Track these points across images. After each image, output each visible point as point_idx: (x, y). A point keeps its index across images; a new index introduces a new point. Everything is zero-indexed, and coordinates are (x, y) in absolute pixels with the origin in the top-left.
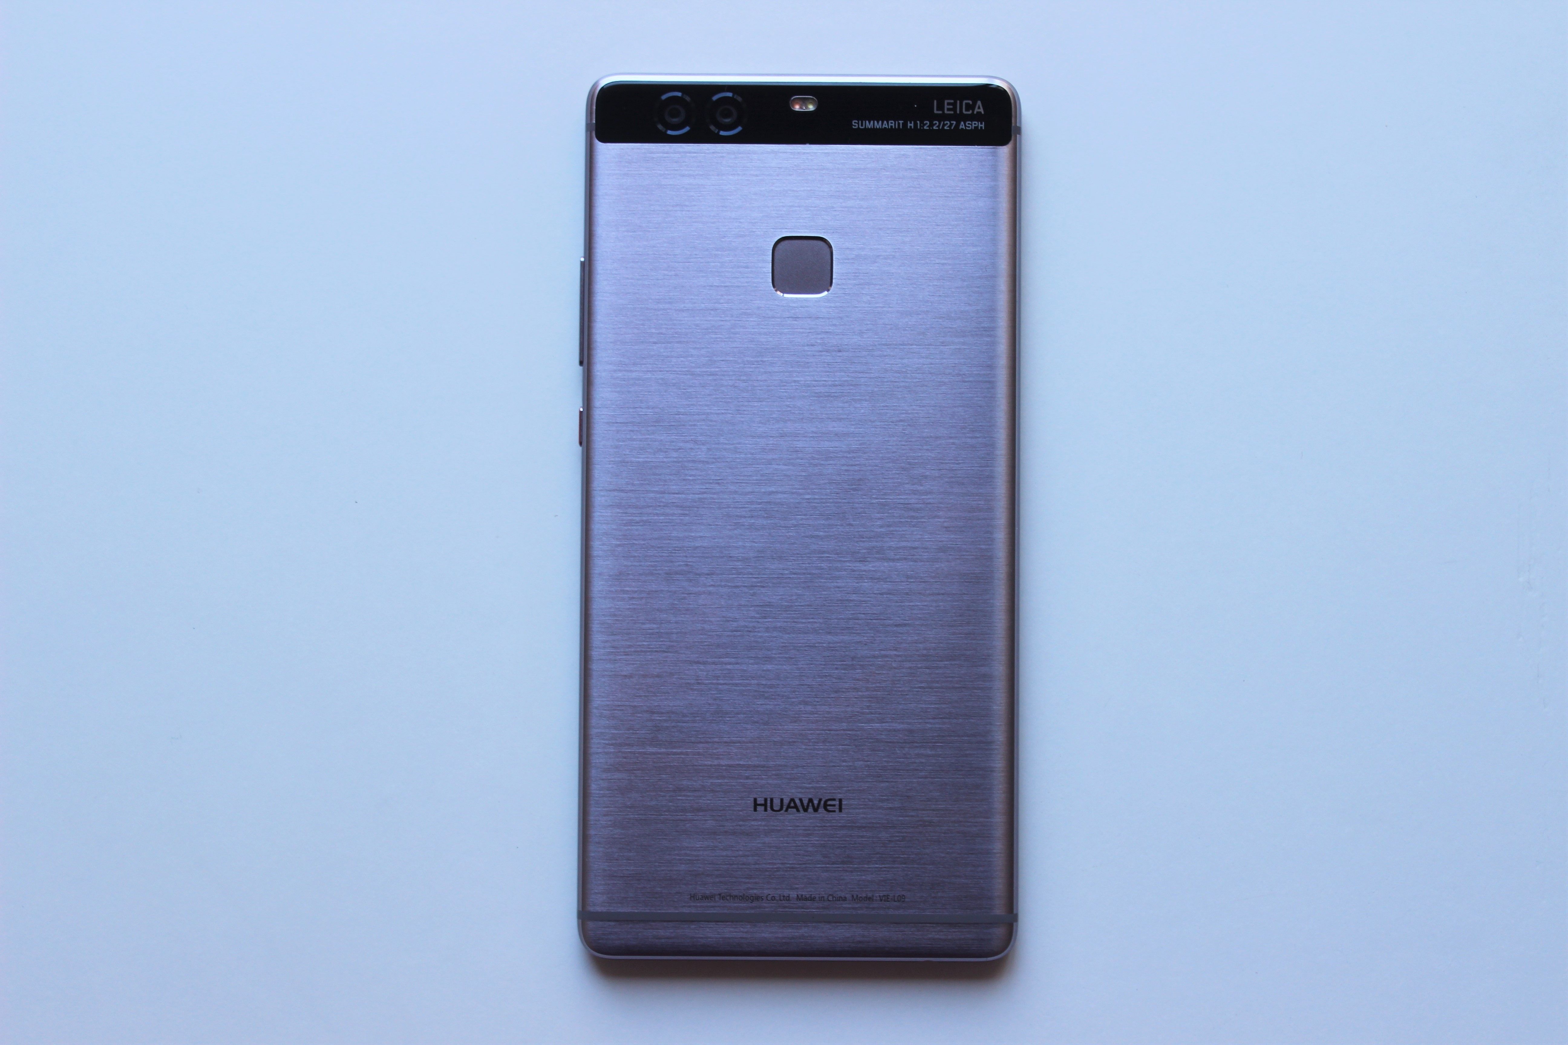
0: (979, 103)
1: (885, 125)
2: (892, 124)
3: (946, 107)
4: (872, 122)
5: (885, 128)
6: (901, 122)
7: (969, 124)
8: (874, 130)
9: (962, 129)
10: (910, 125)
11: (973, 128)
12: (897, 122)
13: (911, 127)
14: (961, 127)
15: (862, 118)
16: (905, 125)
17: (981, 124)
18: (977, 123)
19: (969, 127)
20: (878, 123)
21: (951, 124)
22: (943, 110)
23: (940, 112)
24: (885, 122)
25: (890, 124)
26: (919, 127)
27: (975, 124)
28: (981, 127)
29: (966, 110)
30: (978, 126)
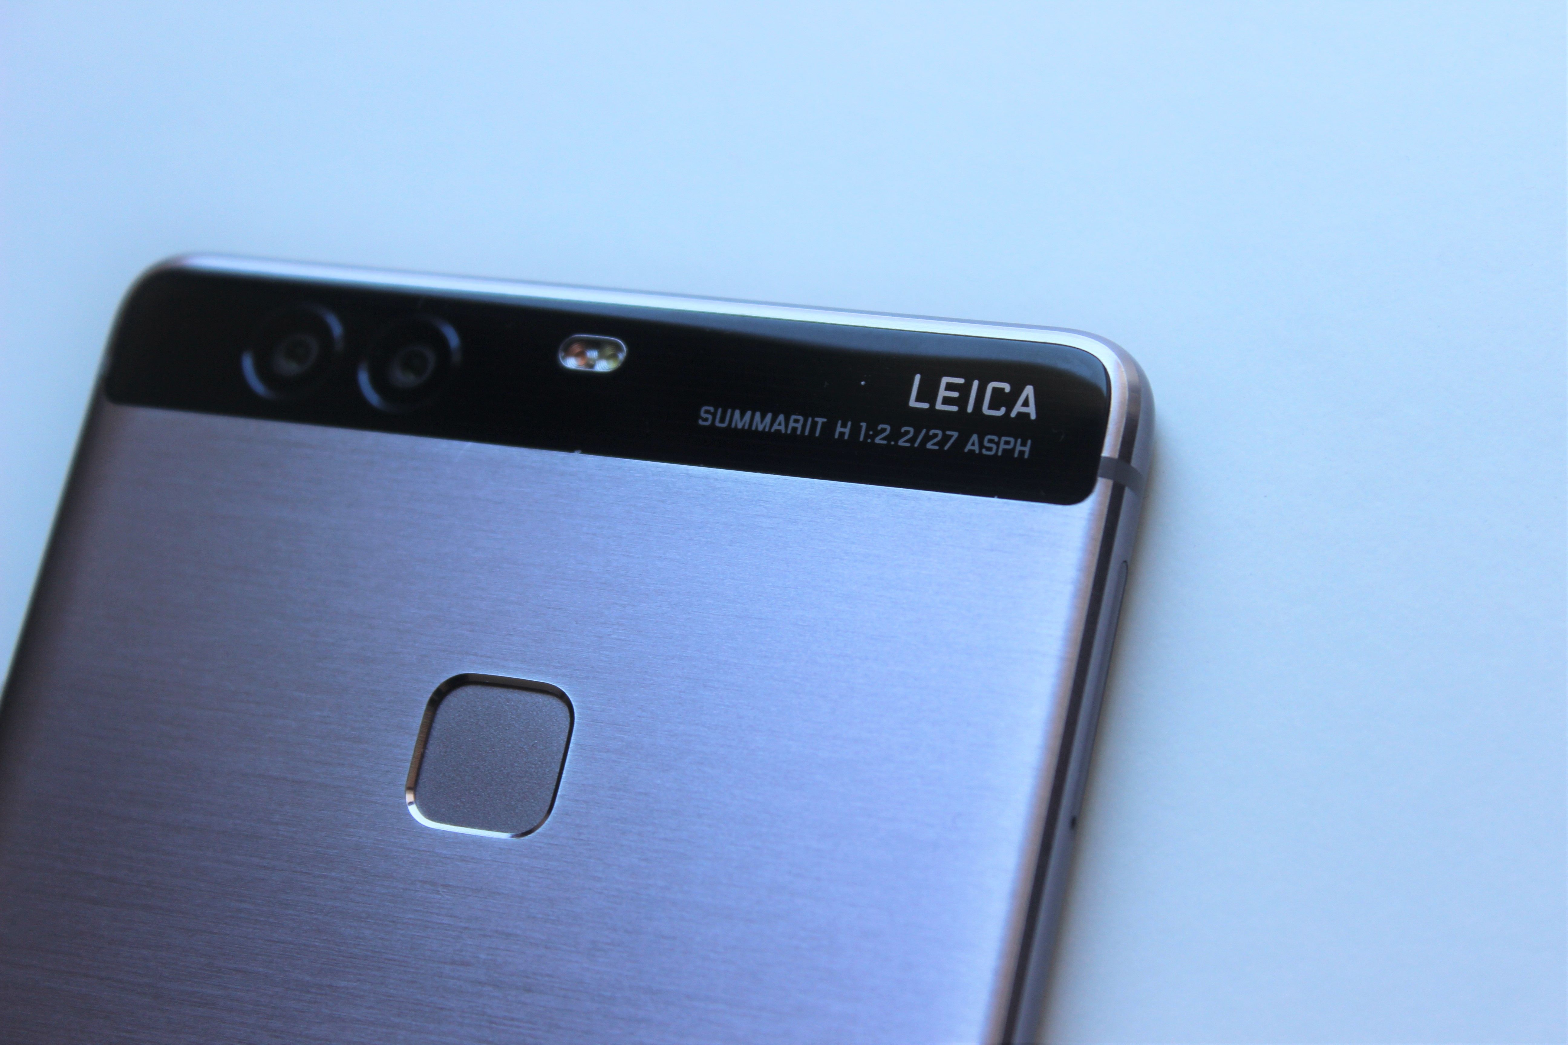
0: (1029, 391)
1: (780, 424)
2: (797, 423)
3: (942, 393)
4: (749, 414)
5: (778, 431)
6: (820, 421)
7: (991, 441)
8: (749, 434)
9: (972, 452)
10: (843, 430)
11: (1000, 453)
12: (810, 420)
13: (842, 434)
14: (969, 447)
15: (726, 402)
16: (829, 428)
17: (1024, 444)
18: (1012, 440)
19: (990, 449)
20: (763, 417)
21: (946, 438)
22: (932, 401)
23: (926, 406)
24: (781, 418)
25: (792, 424)
26: (861, 439)
27: (1007, 443)
28: (1022, 453)
29: (991, 407)
30: (1014, 449)
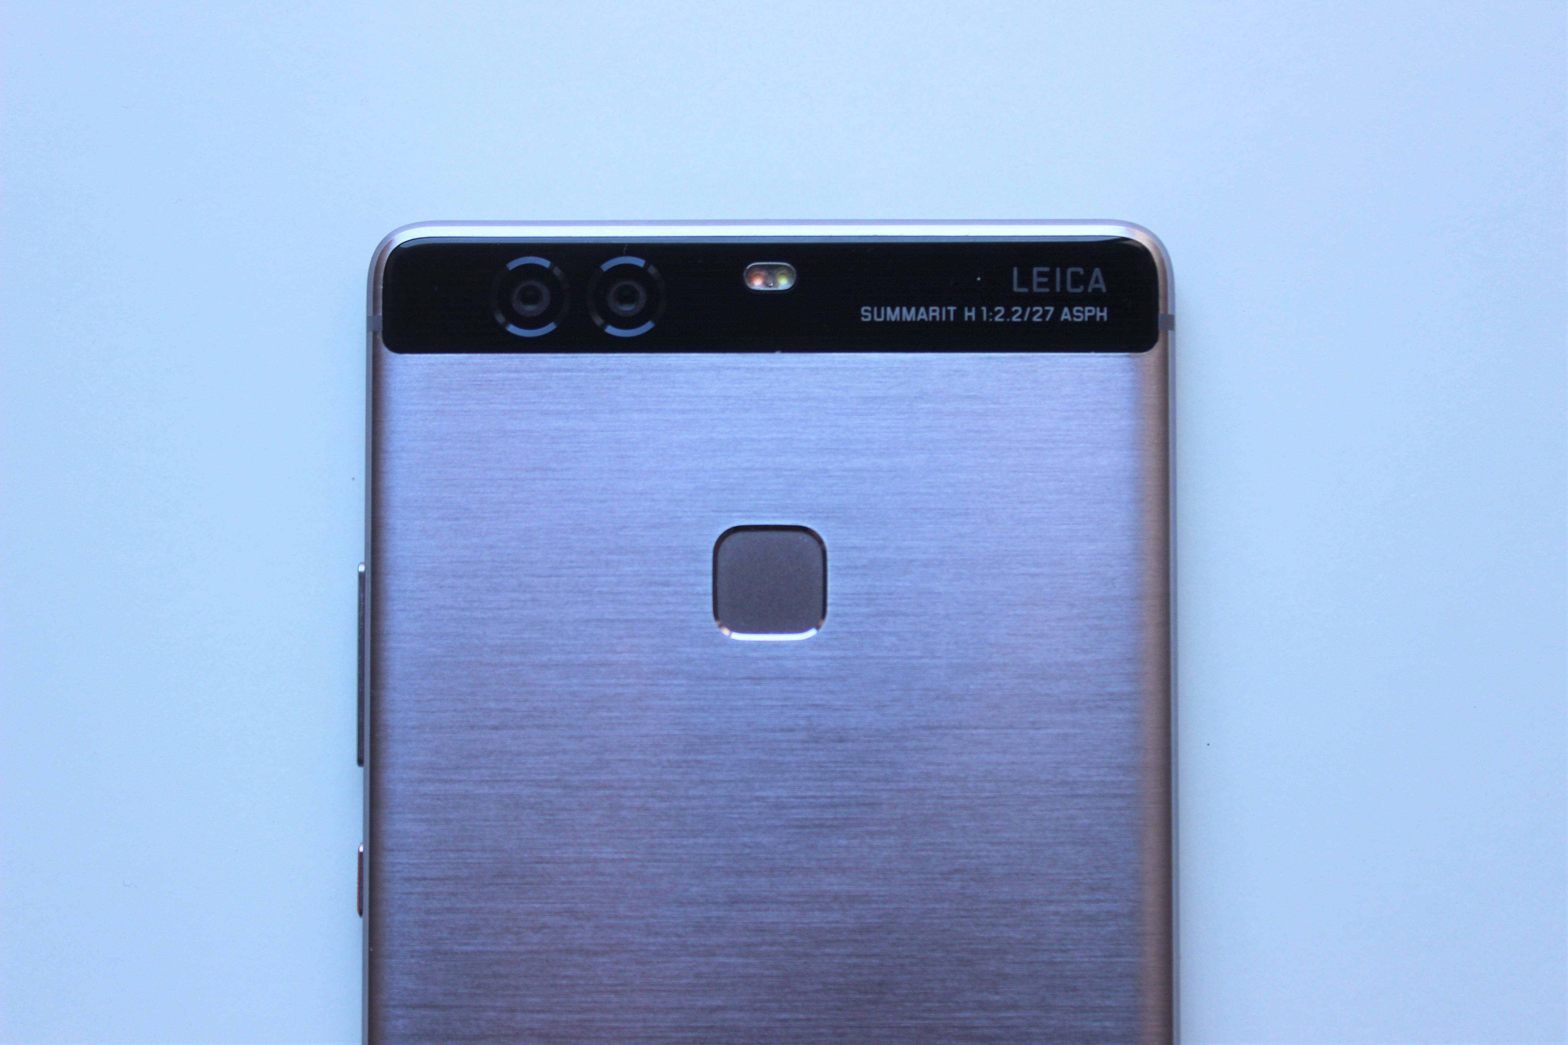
0: (1097, 272)
1: (922, 315)
2: (935, 312)
3: (1036, 280)
4: (897, 309)
5: (922, 320)
6: (952, 309)
7: (1078, 311)
8: (902, 324)
9: (1066, 320)
10: (970, 314)
11: (1086, 319)
12: (944, 309)
13: (970, 317)
14: (1063, 317)
15: (879, 302)
16: (959, 313)
17: (1102, 311)
18: (1093, 309)
19: (1078, 317)
20: (909, 311)
21: (1045, 313)
22: (1030, 285)
23: (1025, 290)
24: (922, 309)
25: (931, 314)
26: (985, 318)
27: (1090, 311)
28: (1102, 317)
29: (1073, 286)
30: (1095, 316)
